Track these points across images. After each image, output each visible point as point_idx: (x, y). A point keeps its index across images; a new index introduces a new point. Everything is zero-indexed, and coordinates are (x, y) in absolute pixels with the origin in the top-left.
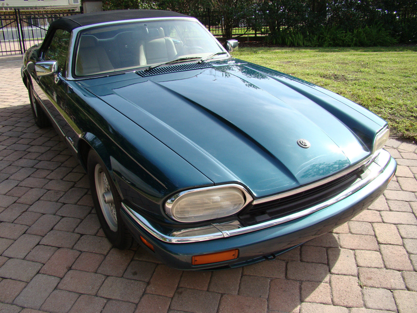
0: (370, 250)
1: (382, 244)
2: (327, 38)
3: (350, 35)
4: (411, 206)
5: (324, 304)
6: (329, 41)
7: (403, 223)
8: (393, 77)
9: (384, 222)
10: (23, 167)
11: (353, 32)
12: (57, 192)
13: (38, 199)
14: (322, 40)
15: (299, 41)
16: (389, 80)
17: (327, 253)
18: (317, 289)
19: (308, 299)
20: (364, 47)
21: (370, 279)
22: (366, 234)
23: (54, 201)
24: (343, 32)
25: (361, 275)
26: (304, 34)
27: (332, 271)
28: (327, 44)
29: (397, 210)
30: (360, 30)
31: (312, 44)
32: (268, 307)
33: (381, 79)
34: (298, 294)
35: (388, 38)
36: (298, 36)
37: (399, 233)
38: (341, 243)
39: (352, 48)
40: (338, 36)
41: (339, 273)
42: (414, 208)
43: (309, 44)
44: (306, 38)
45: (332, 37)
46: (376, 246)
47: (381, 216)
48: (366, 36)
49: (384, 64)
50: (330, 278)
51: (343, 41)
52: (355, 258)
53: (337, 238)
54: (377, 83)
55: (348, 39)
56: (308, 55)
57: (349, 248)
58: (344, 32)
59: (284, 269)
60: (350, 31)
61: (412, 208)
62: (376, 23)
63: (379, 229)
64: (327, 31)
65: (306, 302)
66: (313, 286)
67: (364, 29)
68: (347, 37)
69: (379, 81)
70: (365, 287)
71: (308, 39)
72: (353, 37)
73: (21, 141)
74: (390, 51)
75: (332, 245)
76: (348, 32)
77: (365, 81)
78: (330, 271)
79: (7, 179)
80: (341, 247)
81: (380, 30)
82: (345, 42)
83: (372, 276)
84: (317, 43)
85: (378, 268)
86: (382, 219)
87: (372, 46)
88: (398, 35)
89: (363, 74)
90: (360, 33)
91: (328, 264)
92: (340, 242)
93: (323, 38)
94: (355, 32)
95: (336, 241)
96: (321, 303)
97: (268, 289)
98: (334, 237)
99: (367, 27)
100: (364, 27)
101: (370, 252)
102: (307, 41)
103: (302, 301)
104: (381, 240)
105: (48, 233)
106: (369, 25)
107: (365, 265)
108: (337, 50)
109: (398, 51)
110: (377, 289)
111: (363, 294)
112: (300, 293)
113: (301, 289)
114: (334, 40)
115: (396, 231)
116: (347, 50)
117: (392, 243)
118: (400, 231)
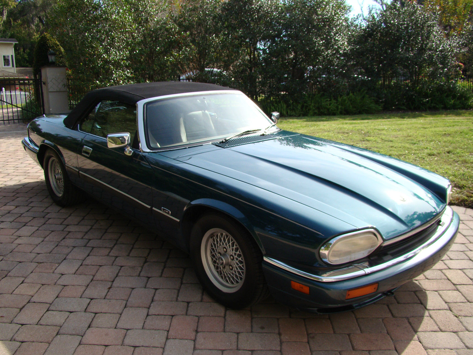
0: (450, 290)
1: (457, 285)
2: (311, 107)
3: (334, 103)
4: (466, 255)
5: (434, 331)
6: (314, 110)
7: (466, 268)
8: (403, 144)
9: (450, 269)
10: (75, 247)
11: (337, 100)
12: (133, 268)
13: (115, 275)
14: (306, 108)
15: (282, 110)
16: (400, 147)
17: (416, 296)
18: (423, 322)
19: (420, 329)
20: (350, 115)
21: (461, 310)
22: (440, 278)
23: (136, 276)
24: (327, 101)
25: (453, 309)
26: (286, 102)
27: (428, 308)
28: (312, 113)
29: (457, 258)
30: (345, 97)
31: (296, 114)
32: (392, 339)
33: (392, 147)
34: (410, 326)
35: (373, 106)
36: (281, 105)
37: (467, 276)
38: (424, 287)
39: (339, 116)
40: (323, 104)
41: (434, 309)
42: (470, 256)
43: (293, 113)
44: (290, 107)
45: (317, 105)
46: (453, 287)
47: (446, 264)
48: (351, 104)
49: (384, 132)
50: (429, 314)
51: (328, 109)
52: (441, 297)
53: (418, 283)
54: (391, 150)
55: (333, 107)
56: (299, 125)
57: (432, 289)
58: (329, 99)
59: (388, 310)
60: (334, 99)
61: (468, 257)
62: (359, 91)
63: (449, 274)
64: (310, 99)
65: (419, 332)
66: (419, 320)
67: (349, 97)
68: (332, 105)
69: (391, 149)
70: (460, 317)
71: (292, 108)
72: (338, 105)
73: (50, 221)
74: (377, 118)
75: (417, 289)
76: (332, 100)
77: (378, 150)
78: (426, 308)
79: (65, 259)
80: (425, 290)
81: (363, 97)
82: (330, 110)
83: (461, 309)
84: (302, 113)
85: (463, 302)
86: (448, 266)
87: (358, 114)
88: (382, 102)
89: (371, 142)
90: (345, 101)
91: (422, 303)
92: (422, 286)
93: (307, 107)
94: (340, 99)
95: (419, 286)
96: (432, 331)
97: (383, 326)
98: (415, 283)
99: (351, 94)
100: (348, 94)
101: (451, 291)
102: (291, 111)
103: (416, 332)
104: (455, 282)
105: (151, 304)
106: (353, 93)
107: (452, 301)
108: (325, 119)
109: (386, 119)
110: (470, 318)
111: (461, 322)
112: (412, 327)
113: (410, 323)
114: (318, 108)
115: (464, 275)
116: (335, 119)
117: (465, 283)
118: (467, 274)
